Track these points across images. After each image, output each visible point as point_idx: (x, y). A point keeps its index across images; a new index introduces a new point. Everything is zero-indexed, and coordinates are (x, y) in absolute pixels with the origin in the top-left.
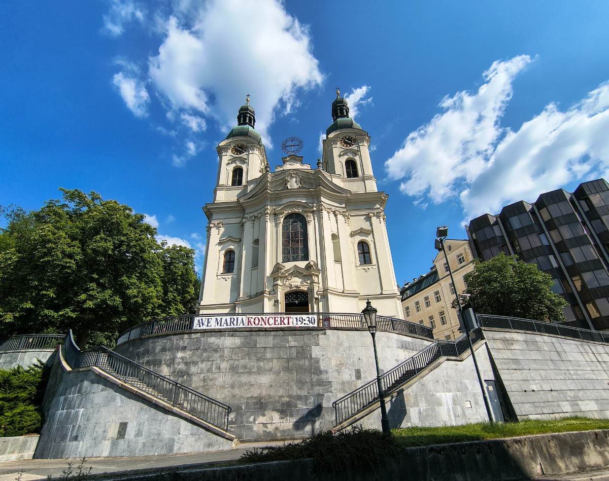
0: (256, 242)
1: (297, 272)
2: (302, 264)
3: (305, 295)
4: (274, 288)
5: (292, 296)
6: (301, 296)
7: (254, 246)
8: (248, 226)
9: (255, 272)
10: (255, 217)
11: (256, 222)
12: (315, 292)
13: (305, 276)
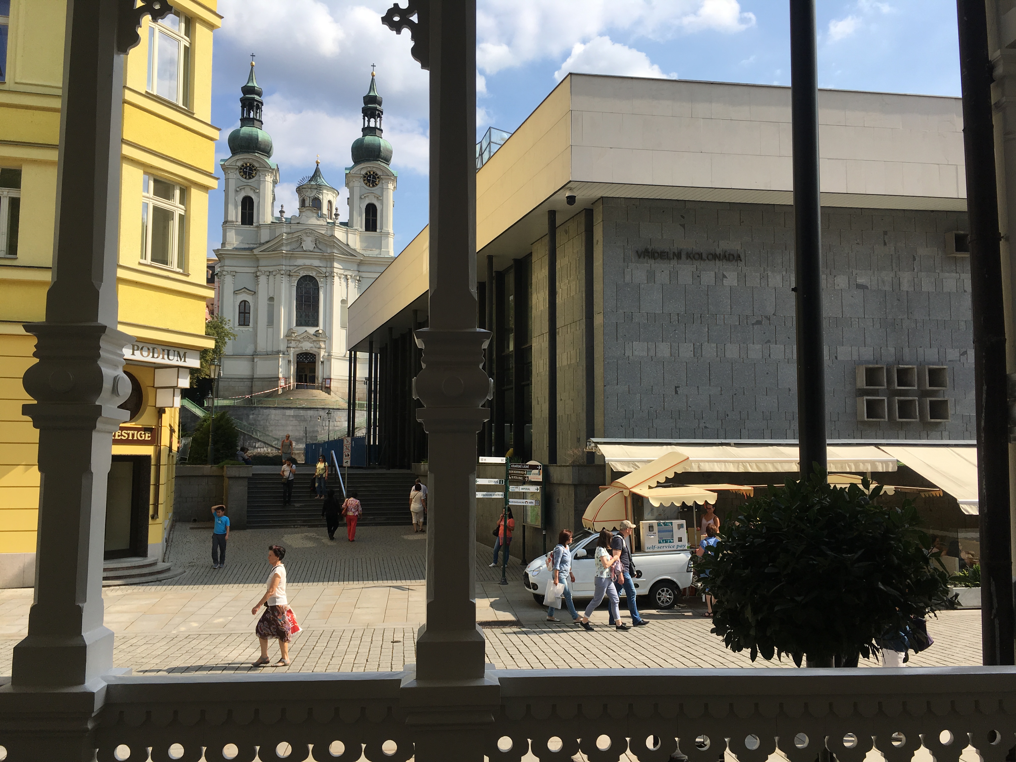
0: (271, 299)
1: (308, 338)
2: (311, 330)
3: (313, 357)
4: (288, 349)
5: (303, 356)
6: (310, 356)
7: (268, 302)
8: (263, 279)
9: (270, 330)
10: (270, 272)
11: (271, 277)
12: (321, 356)
13: (314, 341)
